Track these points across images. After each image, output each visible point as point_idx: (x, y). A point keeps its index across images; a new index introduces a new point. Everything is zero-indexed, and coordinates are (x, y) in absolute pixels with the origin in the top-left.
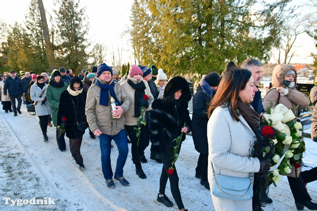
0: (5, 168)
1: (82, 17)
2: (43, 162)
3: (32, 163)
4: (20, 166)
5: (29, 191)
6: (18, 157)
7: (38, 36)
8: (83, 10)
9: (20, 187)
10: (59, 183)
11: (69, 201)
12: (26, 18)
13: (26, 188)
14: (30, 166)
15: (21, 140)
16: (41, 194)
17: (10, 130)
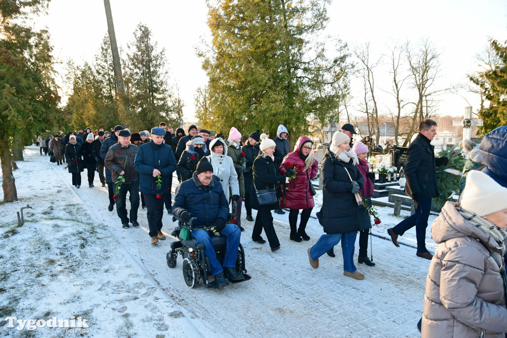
7: (110, 83)
12: (97, 60)
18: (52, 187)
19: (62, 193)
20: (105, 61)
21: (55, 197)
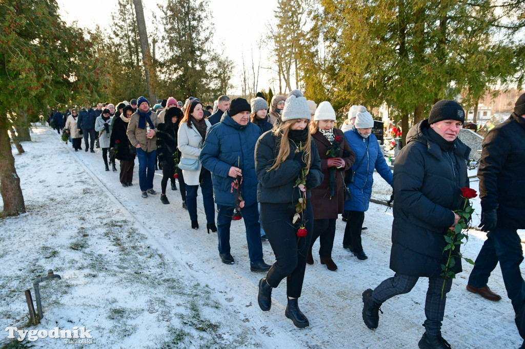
0: (112, 240)
1: (203, 15)
2: (163, 234)
3: (147, 235)
4: (131, 238)
5: (153, 271)
6: (126, 226)
7: (130, 47)
8: (204, 4)
9: (139, 265)
10: (191, 263)
11: (212, 286)
12: (113, 19)
13: (148, 267)
14: (146, 238)
15: (123, 203)
16: (172, 276)
17: (104, 189)
18: (73, 183)
21: (82, 203)
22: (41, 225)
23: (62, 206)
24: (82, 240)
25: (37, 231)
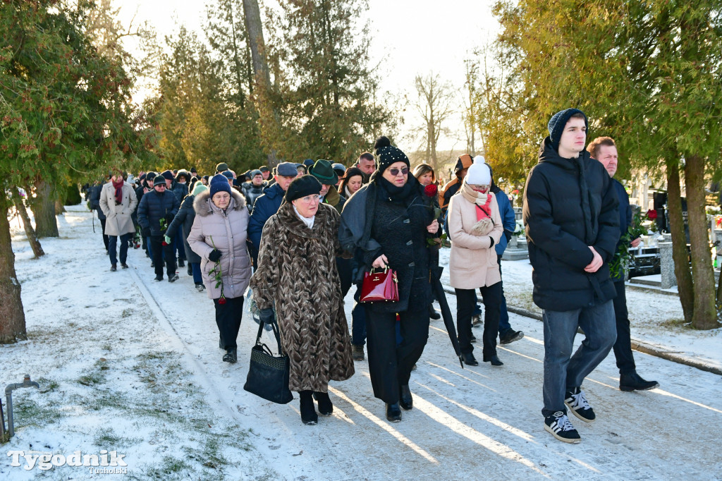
0: (142, 375)
2: (221, 371)
3: (196, 371)
4: (170, 374)
6: (169, 359)
9: (168, 405)
10: (244, 407)
14: (192, 374)
15: (178, 331)
17: (156, 310)
18: (110, 302)
19: (134, 317)
20: (227, 19)
21: (116, 330)
22: (46, 356)
23: (83, 333)
24: (98, 374)
25: (37, 363)
